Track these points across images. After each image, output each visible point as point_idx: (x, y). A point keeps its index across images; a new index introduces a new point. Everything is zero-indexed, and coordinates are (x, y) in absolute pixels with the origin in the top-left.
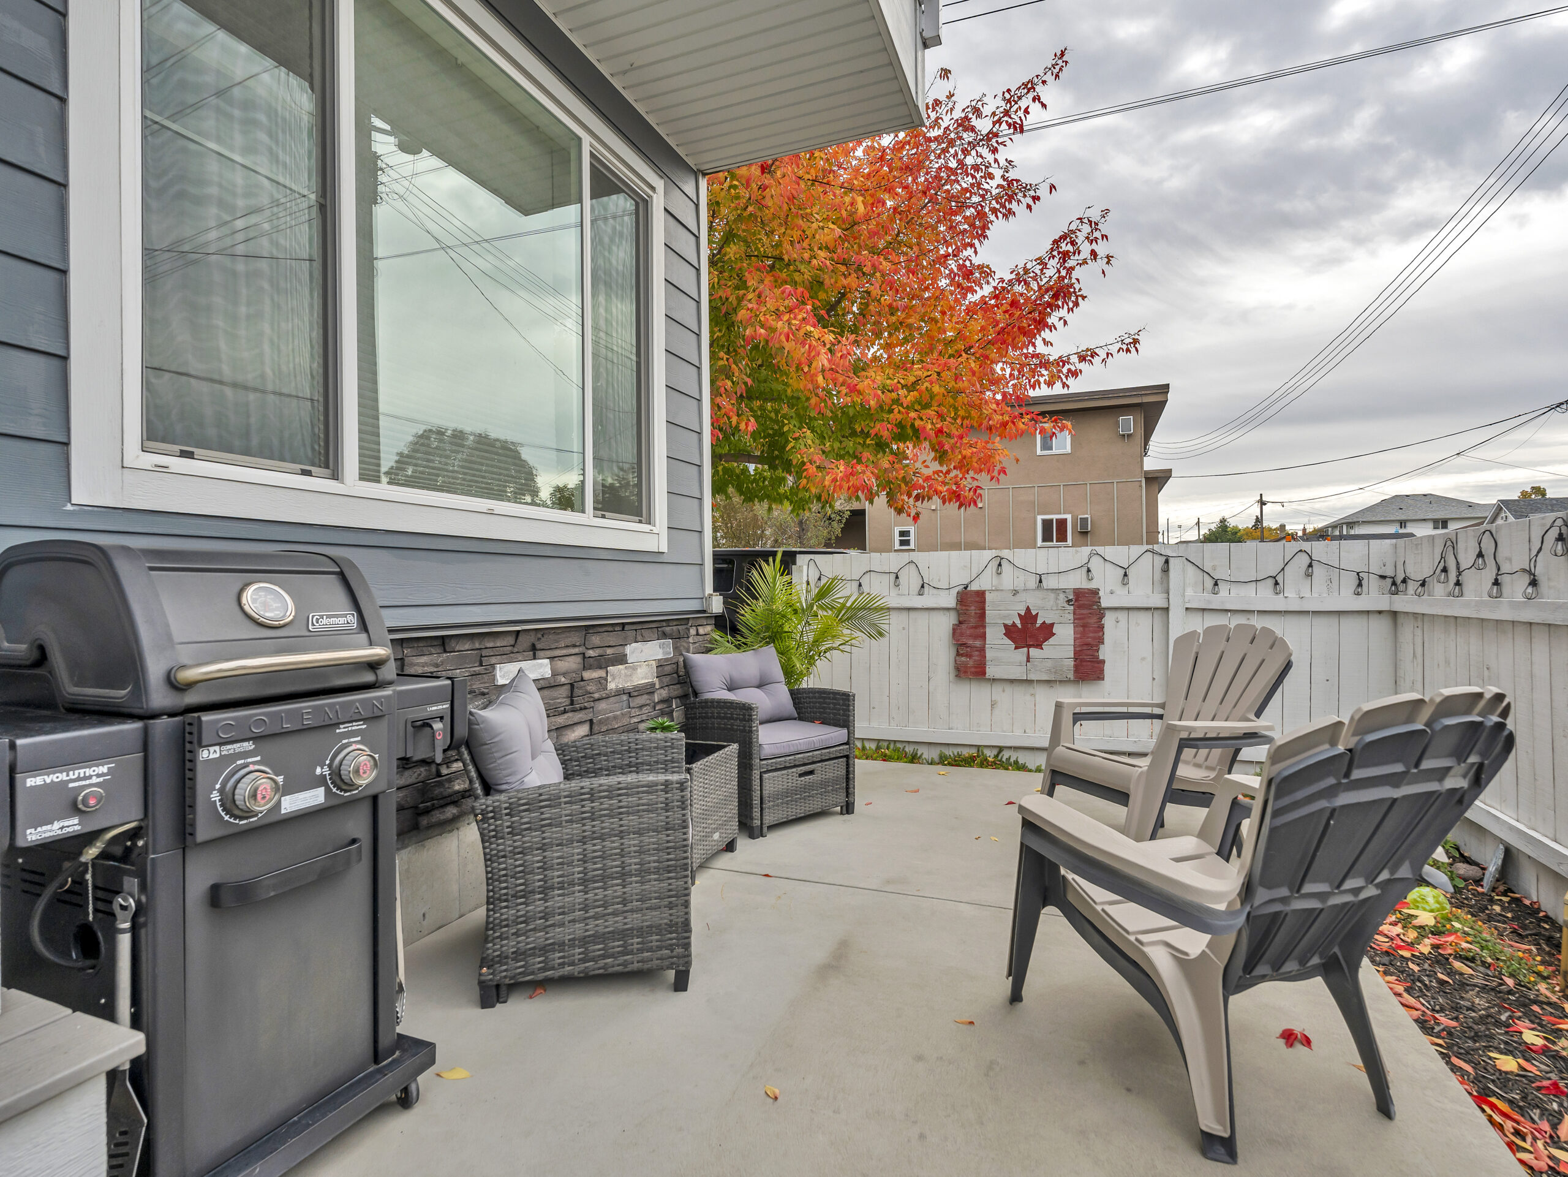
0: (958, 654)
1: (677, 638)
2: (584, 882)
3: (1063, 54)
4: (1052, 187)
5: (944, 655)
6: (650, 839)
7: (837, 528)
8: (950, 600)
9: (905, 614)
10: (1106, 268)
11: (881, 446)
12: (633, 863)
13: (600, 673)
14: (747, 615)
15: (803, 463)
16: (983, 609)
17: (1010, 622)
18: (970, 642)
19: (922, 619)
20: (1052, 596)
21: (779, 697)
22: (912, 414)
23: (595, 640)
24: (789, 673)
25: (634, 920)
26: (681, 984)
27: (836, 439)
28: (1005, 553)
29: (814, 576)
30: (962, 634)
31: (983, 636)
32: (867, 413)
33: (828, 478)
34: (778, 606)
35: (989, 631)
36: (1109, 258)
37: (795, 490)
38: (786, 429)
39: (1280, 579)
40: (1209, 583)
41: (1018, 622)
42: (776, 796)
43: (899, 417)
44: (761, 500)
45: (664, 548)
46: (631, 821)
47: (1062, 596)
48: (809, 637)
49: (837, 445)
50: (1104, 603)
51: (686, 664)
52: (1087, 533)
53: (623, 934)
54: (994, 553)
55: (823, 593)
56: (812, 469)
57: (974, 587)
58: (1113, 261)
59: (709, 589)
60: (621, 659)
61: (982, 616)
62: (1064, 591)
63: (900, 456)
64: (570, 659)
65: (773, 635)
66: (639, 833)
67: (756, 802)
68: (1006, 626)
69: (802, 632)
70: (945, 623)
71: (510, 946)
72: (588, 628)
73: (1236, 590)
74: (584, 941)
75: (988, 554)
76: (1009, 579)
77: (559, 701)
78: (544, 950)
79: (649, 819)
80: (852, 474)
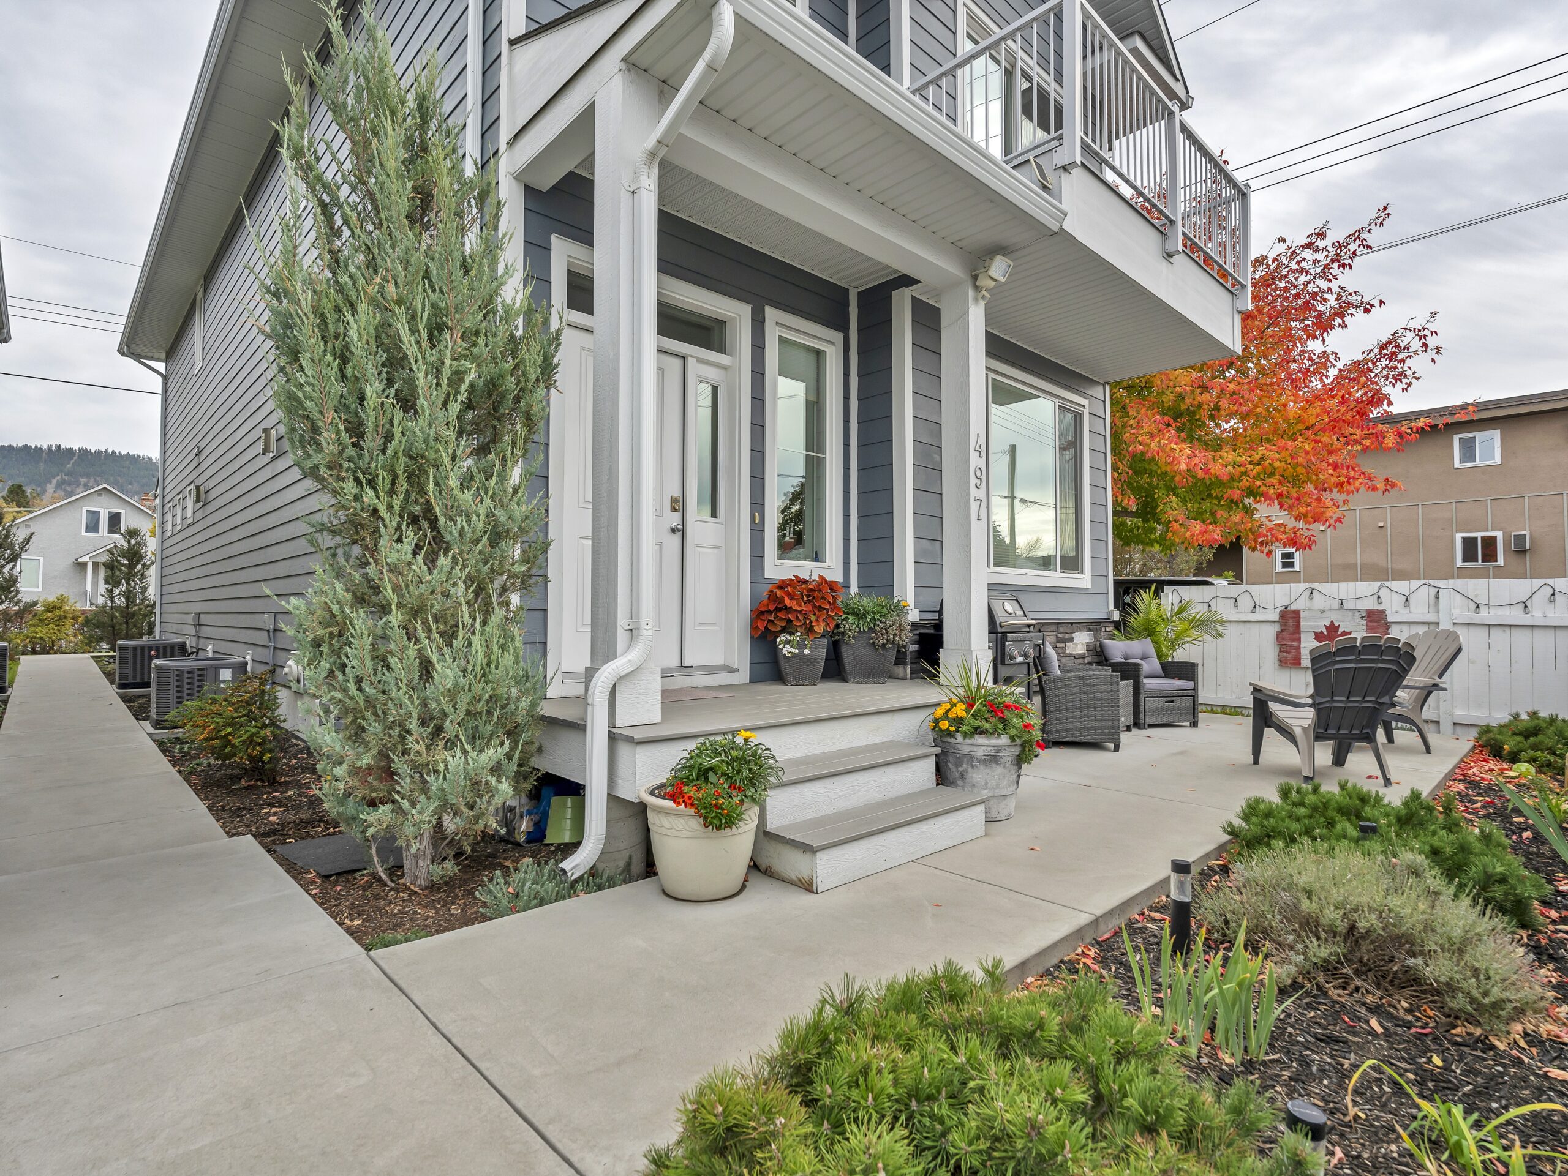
0: (1280, 651)
1: (1096, 632)
2: (1081, 708)
3: (1385, 208)
4: (1381, 302)
5: (1271, 652)
6: (1105, 695)
7: (1209, 554)
8: (1274, 616)
9: (1242, 626)
10: (1436, 357)
11: (1234, 503)
12: (1098, 703)
13: (1062, 645)
14: (1132, 621)
15: (1170, 522)
16: (1299, 622)
17: (1318, 631)
18: (1289, 643)
19: (1255, 628)
20: (1350, 613)
21: (1155, 665)
22: (1258, 483)
23: (1061, 629)
24: (1160, 655)
25: (1099, 724)
26: (1116, 749)
27: (1196, 501)
28: (1316, 586)
29: (1176, 601)
30: (1283, 638)
31: (1299, 640)
32: (1219, 482)
33: (1189, 534)
34: (1153, 616)
35: (1303, 637)
36: (1438, 350)
37: (1163, 538)
38: (1156, 496)
39: (1528, 604)
40: (1473, 606)
41: (1324, 630)
42: (1152, 710)
43: (1248, 484)
44: (1136, 543)
45: (1089, 586)
46: (1098, 688)
47: (1357, 614)
48: (1171, 636)
49: (1197, 506)
50: (1389, 619)
51: (1101, 645)
52: (1525, 551)
53: (1095, 728)
54: (1307, 585)
55: (1181, 610)
56: (1176, 526)
57: (1293, 607)
58: (1442, 351)
59: (1111, 607)
60: (1071, 640)
61: (1298, 626)
62: (1359, 611)
63: (1249, 511)
65: (1149, 631)
66: (1101, 692)
67: (1142, 711)
68: (1315, 633)
69: (1167, 631)
70: (1272, 631)
71: (1054, 728)
72: (1059, 624)
73: (1493, 611)
74: (1080, 729)
75: (1303, 586)
76: (1318, 602)
78: (1066, 731)
79: (1104, 688)
80: (1206, 532)
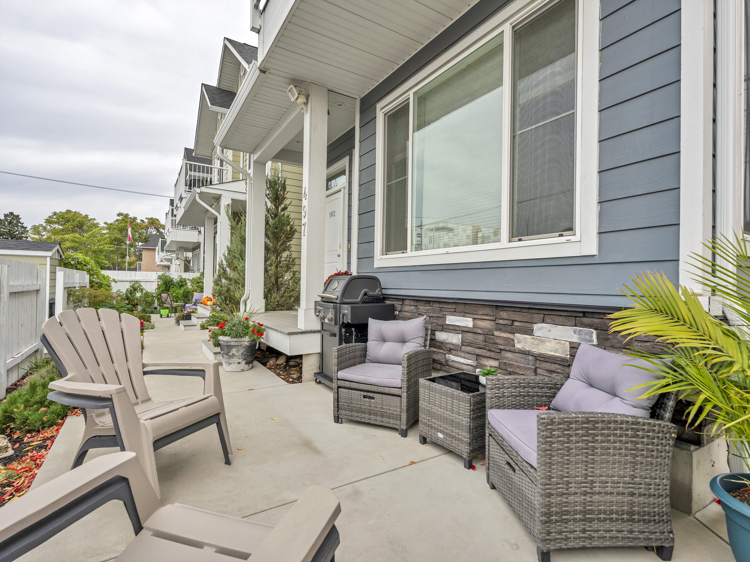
23: (503, 314)
45: (592, 251)
60: (530, 332)
64: (486, 321)
72: (497, 307)
77: (478, 341)
